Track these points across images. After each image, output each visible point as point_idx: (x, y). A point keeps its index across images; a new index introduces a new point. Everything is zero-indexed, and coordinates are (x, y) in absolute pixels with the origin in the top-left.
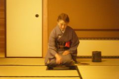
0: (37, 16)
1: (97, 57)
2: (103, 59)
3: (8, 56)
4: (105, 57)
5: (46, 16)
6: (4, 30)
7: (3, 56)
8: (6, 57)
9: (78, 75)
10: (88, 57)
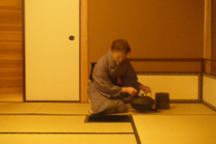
0: (72, 38)
2: (171, 105)
3: (27, 99)
4: (176, 102)
5: (85, 39)
7: (21, 100)
8: (25, 101)
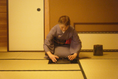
0: (39, 10)
1: (98, 51)
2: (104, 53)
3: (10, 50)
4: (107, 51)
5: (47, 10)
6: (6, 24)
7: (6, 51)
8: (8, 51)
9: (80, 69)
10: (89, 51)
